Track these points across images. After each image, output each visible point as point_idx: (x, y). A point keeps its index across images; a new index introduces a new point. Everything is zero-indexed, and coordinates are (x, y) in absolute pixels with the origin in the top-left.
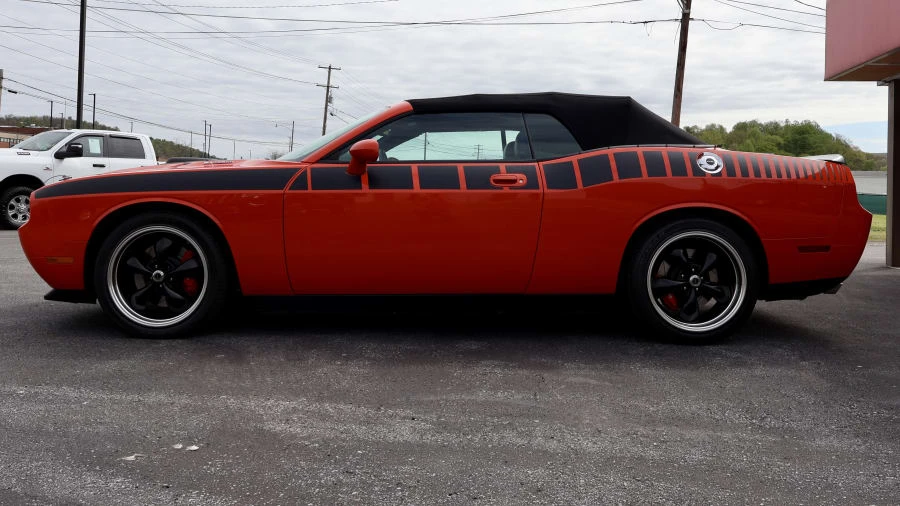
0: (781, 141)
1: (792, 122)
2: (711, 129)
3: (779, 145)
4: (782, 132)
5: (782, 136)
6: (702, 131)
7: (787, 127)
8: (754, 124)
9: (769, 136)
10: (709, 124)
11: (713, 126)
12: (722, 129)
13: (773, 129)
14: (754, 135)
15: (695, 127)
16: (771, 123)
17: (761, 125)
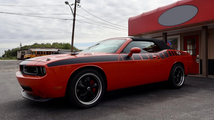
0: (63, 47)
1: (65, 43)
2: (48, 44)
3: (62, 48)
4: (63, 45)
5: (63, 46)
6: (46, 44)
7: (64, 44)
8: (57, 43)
9: (60, 46)
10: (47, 43)
11: (48, 43)
12: (50, 44)
13: (61, 44)
14: (57, 46)
15: (44, 43)
16: (60, 43)
17: (58, 43)
